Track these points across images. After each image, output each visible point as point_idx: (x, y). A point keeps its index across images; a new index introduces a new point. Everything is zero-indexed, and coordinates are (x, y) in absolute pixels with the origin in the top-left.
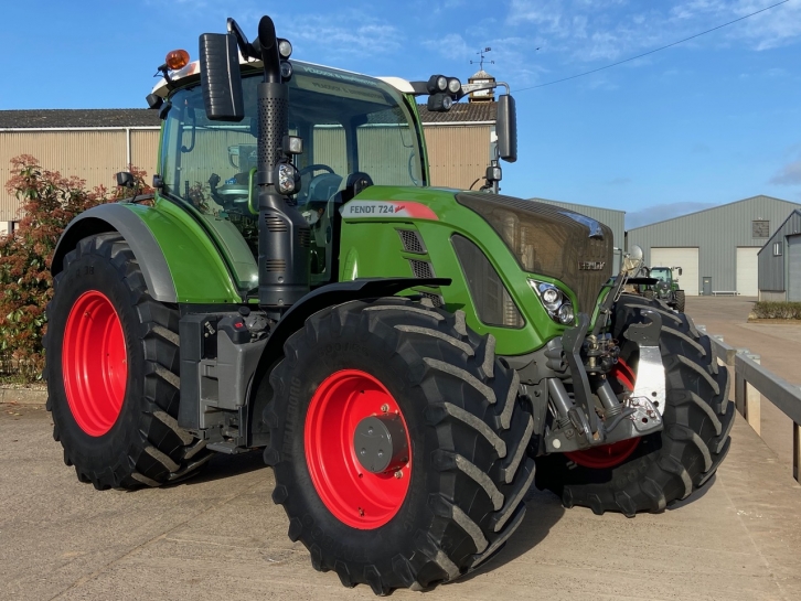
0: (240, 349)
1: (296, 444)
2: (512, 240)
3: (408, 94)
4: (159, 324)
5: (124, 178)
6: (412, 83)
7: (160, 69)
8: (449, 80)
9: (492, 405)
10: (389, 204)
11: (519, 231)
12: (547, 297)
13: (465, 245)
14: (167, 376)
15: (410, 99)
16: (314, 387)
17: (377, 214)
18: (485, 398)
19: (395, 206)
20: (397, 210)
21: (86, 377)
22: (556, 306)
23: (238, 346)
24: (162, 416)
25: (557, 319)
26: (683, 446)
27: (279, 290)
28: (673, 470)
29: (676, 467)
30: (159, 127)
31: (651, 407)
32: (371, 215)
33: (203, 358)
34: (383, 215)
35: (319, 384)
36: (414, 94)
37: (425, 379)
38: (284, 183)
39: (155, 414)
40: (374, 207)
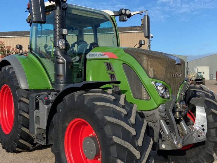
0: (46, 107)
1: (61, 146)
2: (145, 66)
3: (112, 16)
4: (23, 97)
5: (18, 47)
6: (113, 12)
7: (26, 9)
8: (126, 10)
9: (134, 136)
10: (101, 53)
11: (148, 62)
12: (159, 88)
13: (127, 68)
14: (26, 115)
15: (113, 17)
16: (67, 124)
17: (97, 57)
18: (131, 133)
19: (103, 54)
20: (104, 55)
21: (6, 113)
22: (162, 92)
23: (45, 106)
24: (24, 129)
25: (163, 97)
27: (62, 85)
28: (210, 153)
29: (211, 152)
31: (202, 131)
32: (95, 57)
33: (36, 109)
34: (99, 57)
35: (69, 123)
36: (114, 16)
37: (105, 125)
38: (61, 46)
40: (96, 54)
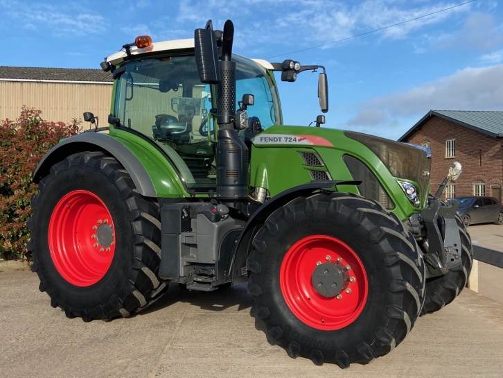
0: (216, 225)
3: (270, 70)
4: (144, 212)
5: (88, 117)
6: (272, 64)
7: (124, 47)
8: (295, 63)
10: (293, 137)
12: (408, 192)
13: (352, 161)
14: (150, 244)
15: (270, 72)
17: (283, 142)
19: (298, 138)
20: (300, 140)
22: (413, 196)
23: (214, 224)
24: (146, 270)
25: (412, 202)
26: (457, 274)
27: (232, 188)
28: (452, 287)
29: (453, 286)
30: (112, 83)
31: (455, 253)
32: (278, 143)
33: (182, 232)
34: (288, 143)
35: (292, 245)
36: (273, 70)
37: (382, 239)
38: (243, 123)
39: (142, 269)
40: (280, 138)
